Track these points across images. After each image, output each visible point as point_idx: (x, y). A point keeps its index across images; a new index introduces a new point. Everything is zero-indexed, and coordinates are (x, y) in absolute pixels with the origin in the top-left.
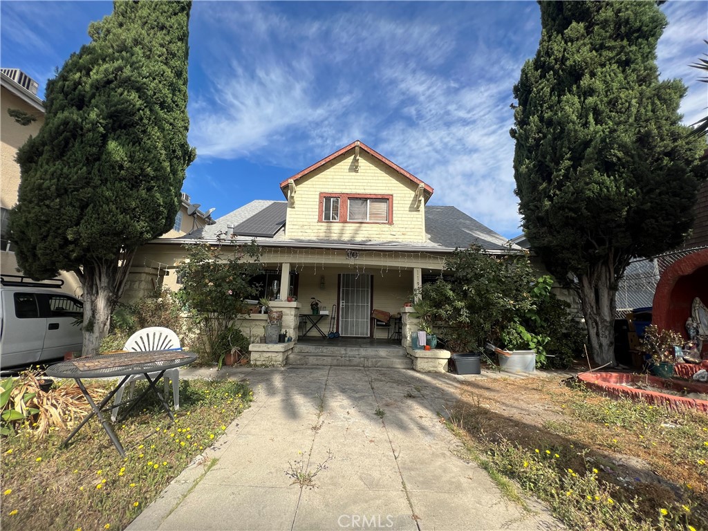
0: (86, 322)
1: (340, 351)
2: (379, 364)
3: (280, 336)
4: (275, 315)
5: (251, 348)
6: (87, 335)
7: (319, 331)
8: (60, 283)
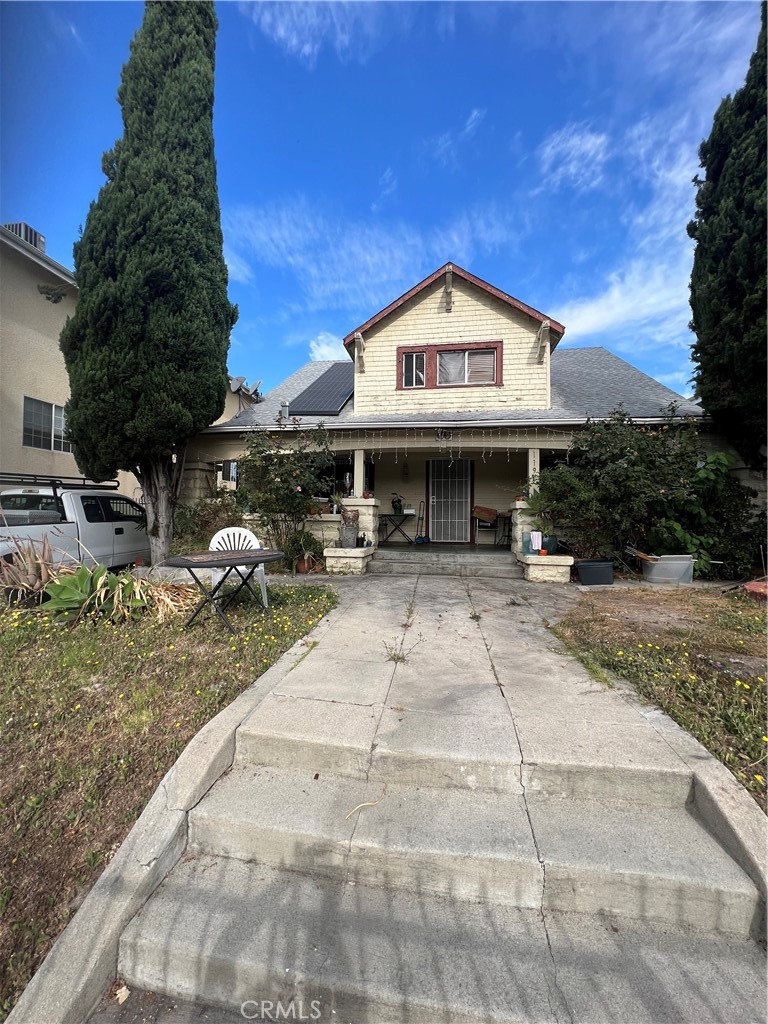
0: (150, 526)
1: (431, 558)
2: (480, 573)
3: (358, 539)
4: (350, 515)
5: (325, 554)
6: (153, 540)
7: (404, 534)
8: (116, 484)
